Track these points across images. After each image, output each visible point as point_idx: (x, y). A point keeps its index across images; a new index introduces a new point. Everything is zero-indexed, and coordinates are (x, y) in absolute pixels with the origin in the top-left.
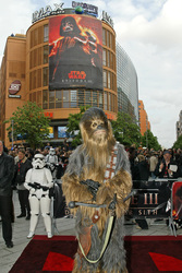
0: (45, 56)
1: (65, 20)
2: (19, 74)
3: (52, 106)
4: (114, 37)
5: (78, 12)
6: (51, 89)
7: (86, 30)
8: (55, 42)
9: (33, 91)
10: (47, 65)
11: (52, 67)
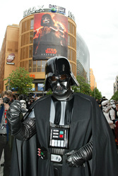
0: (31, 38)
1: (44, 16)
2: (14, 50)
3: (34, 71)
4: (75, 28)
5: (53, 11)
6: (34, 60)
7: (58, 22)
8: (38, 30)
9: (23, 60)
10: (32, 44)
11: (35, 45)
